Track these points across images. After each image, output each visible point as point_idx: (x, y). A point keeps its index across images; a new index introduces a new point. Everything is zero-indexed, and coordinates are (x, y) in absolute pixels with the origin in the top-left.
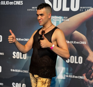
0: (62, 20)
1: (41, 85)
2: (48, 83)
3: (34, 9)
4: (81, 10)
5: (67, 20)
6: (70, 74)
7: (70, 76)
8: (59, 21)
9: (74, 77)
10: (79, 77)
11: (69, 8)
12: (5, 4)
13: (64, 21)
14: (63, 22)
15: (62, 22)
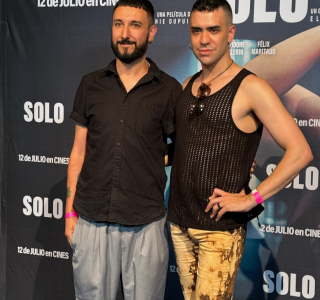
0: (254, 53)
1: (219, 261)
2: (238, 254)
3: (162, 18)
4: (314, 19)
5: (268, 52)
6: (278, 222)
7: (278, 228)
8: (242, 56)
9: (290, 231)
10: (308, 233)
11: (275, 13)
12: (72, 5)
13: (257, 55)
14: (257, 59)
15: (253, 57)
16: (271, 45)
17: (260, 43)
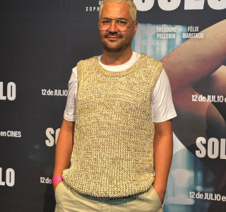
0: (184, 37)
5: (197, 36)
15: (184, 40)
16: (200, 30)
17: (190, 28)
